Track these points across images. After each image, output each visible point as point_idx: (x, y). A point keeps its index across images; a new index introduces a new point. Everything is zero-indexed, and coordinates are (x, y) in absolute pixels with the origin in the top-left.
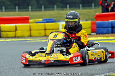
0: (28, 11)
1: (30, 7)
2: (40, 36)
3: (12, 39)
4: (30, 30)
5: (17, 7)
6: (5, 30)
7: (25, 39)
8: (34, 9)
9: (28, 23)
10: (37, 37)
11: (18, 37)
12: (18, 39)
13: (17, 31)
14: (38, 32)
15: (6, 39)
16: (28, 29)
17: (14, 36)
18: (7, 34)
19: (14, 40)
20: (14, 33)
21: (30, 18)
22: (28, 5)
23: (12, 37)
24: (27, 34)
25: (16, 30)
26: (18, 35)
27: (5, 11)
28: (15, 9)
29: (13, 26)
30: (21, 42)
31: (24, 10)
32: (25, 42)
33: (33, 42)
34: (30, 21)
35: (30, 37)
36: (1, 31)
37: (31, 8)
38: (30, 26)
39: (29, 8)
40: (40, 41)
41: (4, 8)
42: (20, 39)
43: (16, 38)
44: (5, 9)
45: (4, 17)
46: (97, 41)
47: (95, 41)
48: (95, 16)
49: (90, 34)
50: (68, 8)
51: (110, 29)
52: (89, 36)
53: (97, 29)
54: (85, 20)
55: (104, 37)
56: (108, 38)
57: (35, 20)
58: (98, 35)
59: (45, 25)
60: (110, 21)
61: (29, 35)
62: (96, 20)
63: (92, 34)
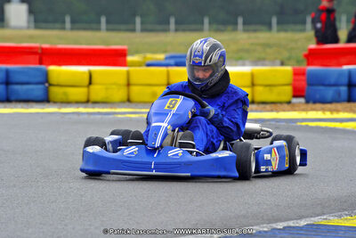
0: (133, 30)
1: (138, 20)
4: (129, 85)
5: (103, 20)
6: (62, 80)
7: (111, 108)
9: (124, 64)
11: (96, 103)
12: (93, 108)
13: (92, 87)
14: (149, 90)
15: (60, 108)
16: (123, 81)
17: (84, 98)
18: (65, 94)
19: (82, 110)
20: (85, 90)
21: (128, 52)
22: (134, 15)
23: (78, 103)
24: (120, 94)
25: (90, 83)
26: (94, 97)
27: (72, 29)
28: (99, 22)
29: (84, 73)
30: (100, 116)
31: (123, 27)
33: (131, 119)
34: (130, 59)
35: (128, 103)
36: (50, 85)
37: (142, 23)
38: (128, 73)
39: (134, 23)
41: (68, 19)
42: (99, 107)
43: (90, 104)
44: (73, 22)
45: (60, 46)
46: (304, 124)
47: (299, 124)
48: (306, 52)
49: (289, 103)
50: (240, 26)
51: (344, 89)
52: (286, 106)
53: (308, 90)
54: (278, 62)
55: (324, 110)
56: (335, 116)
57: (145, 57)
58: (311, 105)
59: (168, 74)
60: (345, 67)
61: (125, 98)
62: (308, 64)
63: (295, 100)
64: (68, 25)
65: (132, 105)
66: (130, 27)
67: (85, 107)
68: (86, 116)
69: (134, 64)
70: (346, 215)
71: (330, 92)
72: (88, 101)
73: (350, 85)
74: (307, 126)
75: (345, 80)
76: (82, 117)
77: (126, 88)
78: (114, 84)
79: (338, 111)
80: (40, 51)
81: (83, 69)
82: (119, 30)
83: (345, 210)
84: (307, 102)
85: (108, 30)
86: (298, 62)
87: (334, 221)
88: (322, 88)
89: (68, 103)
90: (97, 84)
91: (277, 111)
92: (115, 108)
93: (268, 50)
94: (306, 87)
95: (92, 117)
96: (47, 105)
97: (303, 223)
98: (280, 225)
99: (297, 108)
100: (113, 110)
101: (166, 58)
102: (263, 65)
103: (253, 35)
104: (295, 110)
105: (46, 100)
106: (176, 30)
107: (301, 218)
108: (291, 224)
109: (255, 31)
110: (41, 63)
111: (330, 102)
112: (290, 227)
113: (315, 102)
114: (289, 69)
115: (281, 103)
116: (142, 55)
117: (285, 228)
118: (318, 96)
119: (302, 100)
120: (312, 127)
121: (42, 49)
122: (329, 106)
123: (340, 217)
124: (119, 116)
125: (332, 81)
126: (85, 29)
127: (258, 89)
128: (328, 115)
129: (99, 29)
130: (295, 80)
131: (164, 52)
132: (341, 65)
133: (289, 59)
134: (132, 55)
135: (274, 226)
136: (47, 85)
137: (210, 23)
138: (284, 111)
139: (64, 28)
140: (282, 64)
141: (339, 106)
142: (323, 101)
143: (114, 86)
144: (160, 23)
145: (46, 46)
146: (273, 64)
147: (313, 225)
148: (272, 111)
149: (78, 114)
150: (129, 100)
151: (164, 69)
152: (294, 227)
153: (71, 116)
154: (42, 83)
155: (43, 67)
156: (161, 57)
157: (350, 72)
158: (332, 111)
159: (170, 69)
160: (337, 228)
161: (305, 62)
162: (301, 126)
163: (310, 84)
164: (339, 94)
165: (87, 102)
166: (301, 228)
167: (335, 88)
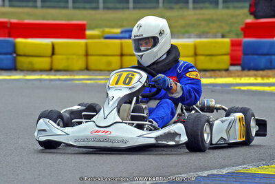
2: (109, 71)
3: (41, 75)
4: (87, 55)
6: (27, 51)
7: (71, 75)
9: (83, 36)
10: (101, 71)
11: (58, 71)
12: (55, 75)
13: (54, 57)
14: (105, 59)
15: (25, 76)
16: (83, 52)
17: (47, 66)
18: (31, 63)
19: (44, 77)
20: (48, 60)
21: (87, 27)
23: (42, 71)
24: (80, 63)
25: (53, 53)
26: (56, 66)
28: (67, 1)
29: (46, 45)
30: (60, 82)
32: (70, 82)
34: (88, 33)
35: (86, 71)
36: (18, 55)
38: (87, 45)
39: (98, 2)
42: (60, 75)
43: (53, 72)
45: (27, 21)
46: (237, 88)
47: (233, 88)
48: (243, 26)
49: (227, 70)
52: (224, 73)
53: (244, 58)
54: (220, 35)
55: (256, 76)
56: (266, 81)
57: (103, 32)
58: (246, 72)
59: (121, 44)
61: (84, 66)
62: (246, 36)
63: (232, 68)
64: (39, 4)
65: (90, 73)
67: (47, 75)
68: (47, 82)
69: (92, 37)
71: (263, 61)
72: (51, 70)
74: (240, 89)
76: (43, 83)
77: (84, 58)
78: (74, 54)
79: (268, 77)
80: (9, 26)
81: (47, 42)
82: (84, 8)
84: (243, 69)
85: (74, 8)
86: (237, 35)
88: (256, 57)
89: (33, 70)
90: (59, 54)
91: (215, 77)
92: (74, 75)
93: (212, 25)
94: (243, 56)
95: (53, 83)
96: (14, 72)
99: (233, 75)
100: (72, 77)
101: (122, 32)
102: (206, 37)
104: (231, 77)
105: (14, 68)
106: (134, 8)
110: (9, 36)
111: (263, 70)
113: (249, 69)
114: (227, 40)
115: (220, 70)
116: (101, 30)
118: (252, 64)
119: (239, 68)
120: (244, 91)
121: (11, 23)
122: (261, 73)
124: (77, 82)
125: (265, 51)
127: (200, 58)
128: (259, 80)
130: (232, 50)
131: (121, 27)
133: (229, 32)
134: (92, 29)
136: (15, 55)
137: (164, 2)
138: (221, 77)
140: (223, 36)
141: (270, 72)
142: (257, 69)
143: (74, 57)
145: (14, 21)
146: (215, 36)
148: (211, 77)
149: (40, 80)
150: (87, 69)
151: (118, 41)
153: (35, 82)
154: (11, 54)
155: (11, 39)
156: (118, 31)
158: (262, 77)
159: (123, 41)
161: (242, 36)
162: (235, 90)
163: (245, 54)
164: (271, 63)
167: (268, 57)
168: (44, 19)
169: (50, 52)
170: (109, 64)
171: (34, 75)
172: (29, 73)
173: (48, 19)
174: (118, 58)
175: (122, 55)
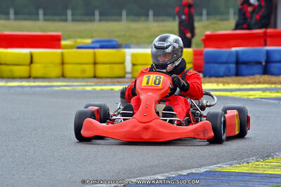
0: (66, 20)
1: (69, 12)
2: (83, 78)
3: (22, 82)
4: (63, 63)
5: (41, 12)
6: (8, 60)
7: (49, 82)
8: (78, 17)
9: (59, 47)
10: (76, 78)
11: (36, 78)
12: (34, 82)
13: (33, 65)
14: (79, 67)
15: (7, 82)
16: (59, 60)
17: (26, 74)
18: (11, 71)
19: (25, 83)
20: (27, 68)
21: (62, 38)
22: (66, 8)
23: (22, 78)
24: (56, 71)
25: (32, 62)
26: (34, 74)
27: (16, 19)
28: (38, 14)
29: (26, 54)
30: (40, 89)
31: (57, 18)
32: (49, 89)
33: (65, 91)
34: (63, 43)
35: (62, 79)
37: (72, 15)
38: (62, 54)
39: (66, 15)
40: (80, 88)
41: (12, 11)
42: (39, 82)
43: (31, 80)
44: (16, 13)
45: (6, 33)
48: (203, 37)
50: (151, 17)
51: (233, 66)
53: (205, 67)
55: (218, 83)
56: (227, 87)
57: (75, 42)
58: (207, 79)
59: (95, 53)
60: (234, 49)
61: (60, 74)
62: (205, 47)
64: (12, 16)
65: (66, 80)
66: (63, 17)
67: (27, 82)
68: (29, 89)
70: (236, 163)
71: (222, 69)
73: (238, 63)
75: (233, 59)
76: (24, 89)
77: (61, 66)
78: (51, 63)
79: (228, 83)
81: (26, 51)
82: (54, 20)
83: (236, 160)
84: (205, 76)
85: (45, 20)
86: (197, 45)
87: (227, 168)
88: (216, 65)
89: (13, 78)
90: (38, 63)
92: (52, 82)
94: (204, 65)
95: (33, 89)
97: (203, 170)
98: (185, 172)
100: (51, 84)
101: (93, 42)
103: (161, 24)
106: (100, 20)
107: (201, 166)
108: (193, 171)
109: (163, 21)
111: (222, 77)
112: (193, 173)
113: (210, 77)
114: (191, 50)
116: (73, 40)
117: (188, 174)
118: (212, 72)
122: (221, 79)
123: (231, 165)
124: (56, 88)
125: (224, 59)
126: (26, 19)
128: (221, 86)
129: (37, 20)
130: (195, 59)
131: (91, 37)
132: (230, 47)
134: (65, 40)
135: (180, 173)
137: (127, 15)
139: (8, 19)
141: (229, 79)
142: (217, 76)
143: (51, 65)
144: (87, 14)
147: (211, 171)
149: (22, 87)
150: (63, 76)
151: (91, 51)
152: (195, 174)
153: (17, 89)
156: (88, 41)
157: (237, 53)
158: (224, 83)
159: (96, 50)
160: (229, 174)
161: (203, 45)
163: (207, 63)
164: (229, 71)
165: (29, 77)
166: (201, 174)
167: (226, 65)
168: (19, 30)
169: (28, 61)
170: (84, 71)
171: (15, 82)
172: (10, 80)
173: (22, 31)
174: (92, 66)
175: (95, 63)
